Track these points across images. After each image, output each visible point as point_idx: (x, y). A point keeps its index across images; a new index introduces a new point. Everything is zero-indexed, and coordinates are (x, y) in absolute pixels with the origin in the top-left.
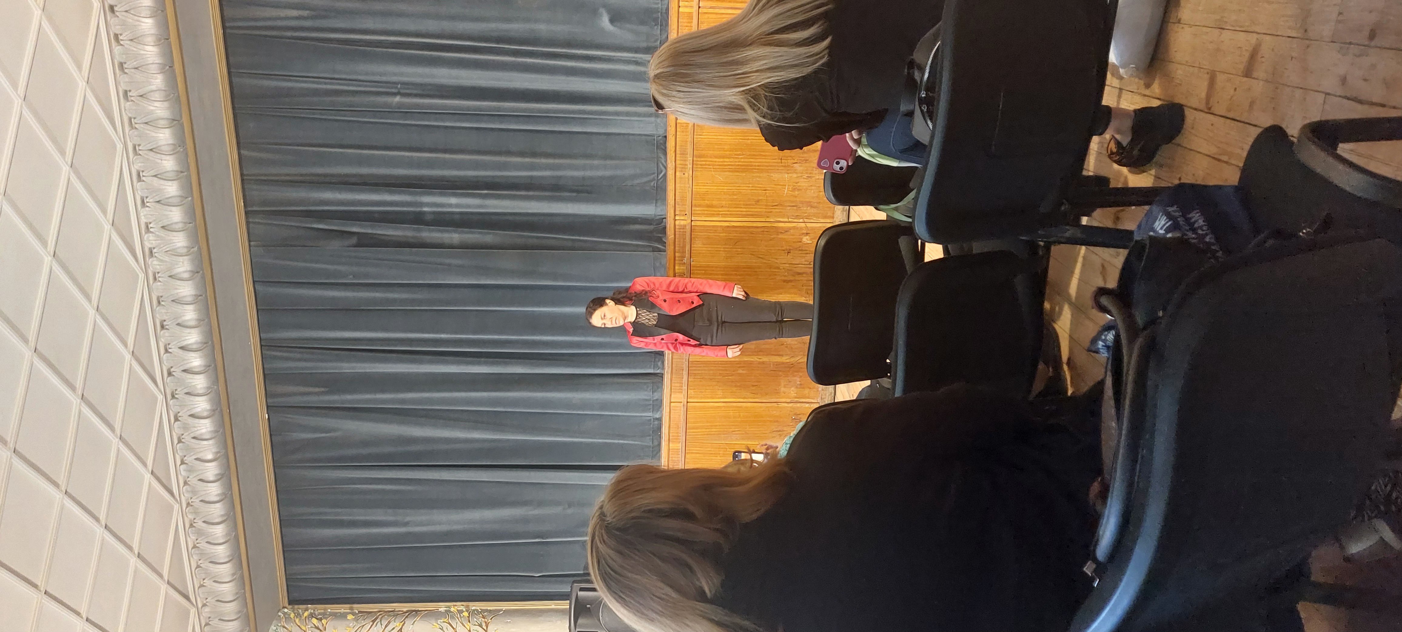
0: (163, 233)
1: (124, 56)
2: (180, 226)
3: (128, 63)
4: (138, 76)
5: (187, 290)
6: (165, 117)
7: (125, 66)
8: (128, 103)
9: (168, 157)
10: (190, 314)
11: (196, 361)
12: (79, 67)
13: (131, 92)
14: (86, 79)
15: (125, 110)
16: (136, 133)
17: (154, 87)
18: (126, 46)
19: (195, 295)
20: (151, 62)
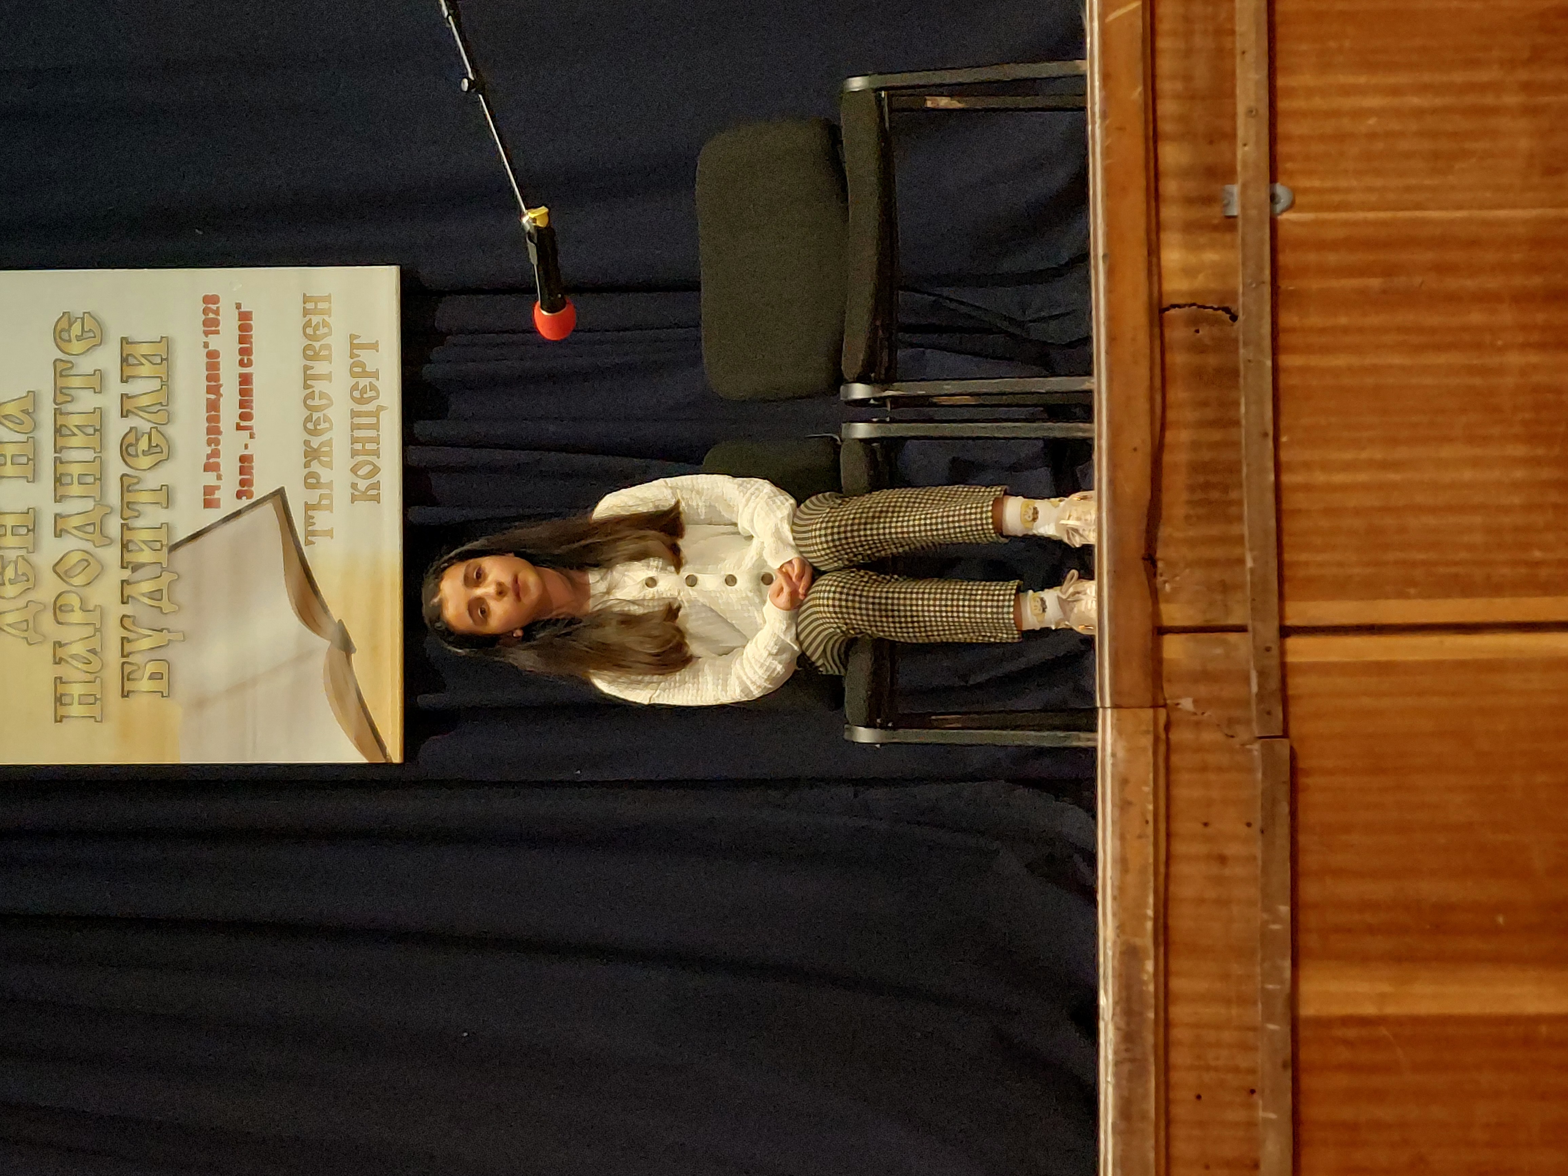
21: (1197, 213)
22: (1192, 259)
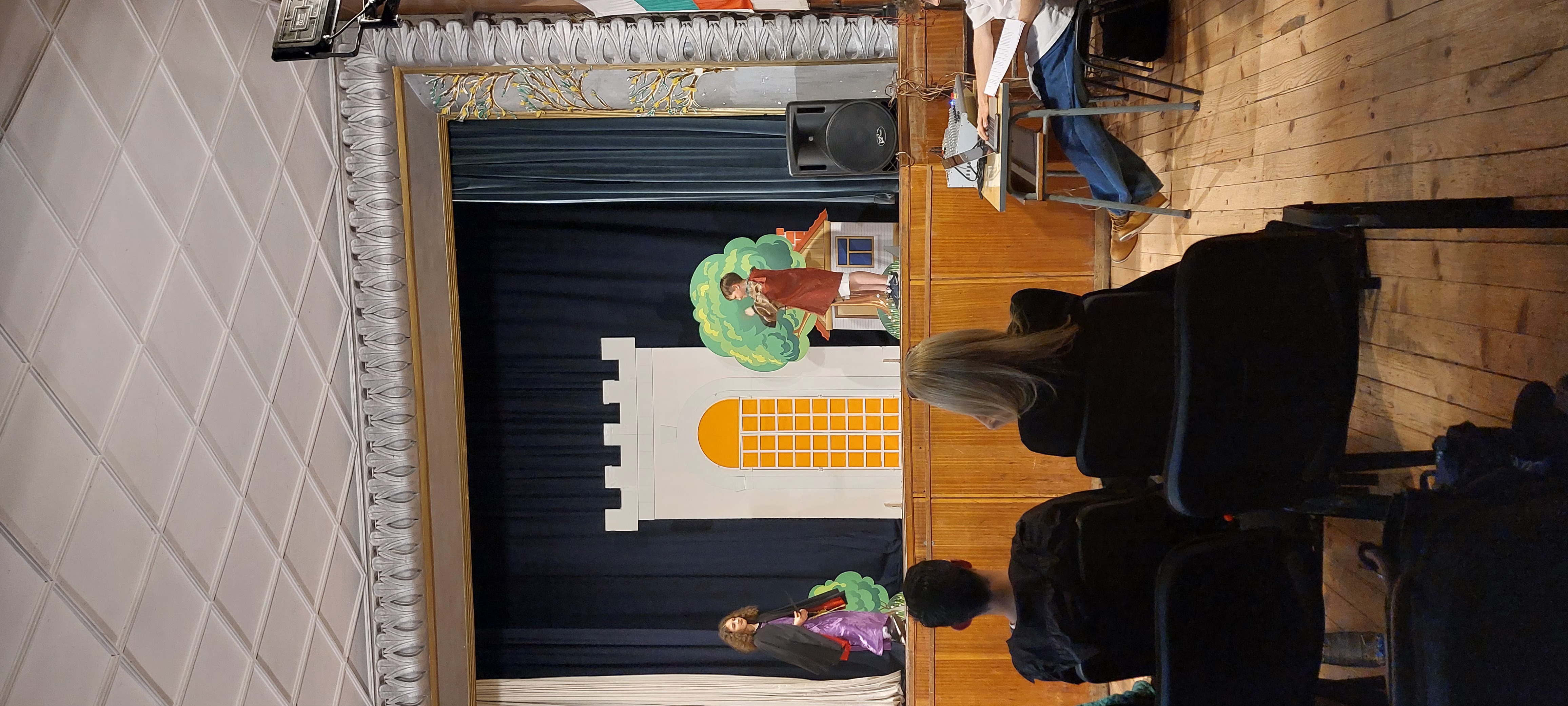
0: (389, 531)
1: (367, 356)
2: (406, 522)
3: (370, 363)
4: (379, 375)
5: (406, 590)
6: (400, 413)
7: (367, 365)
8: (367, 401)
9: (400, 453)
10: (407, 616)
11: (410, 667)
12: (325, 369)
13: (370, 391)
14: (330, 380)
15: (363, 408)
16: (371, 430)
17: (392, 385)
18: (369, 346)
19: (414, 595)
20: (392, 360)
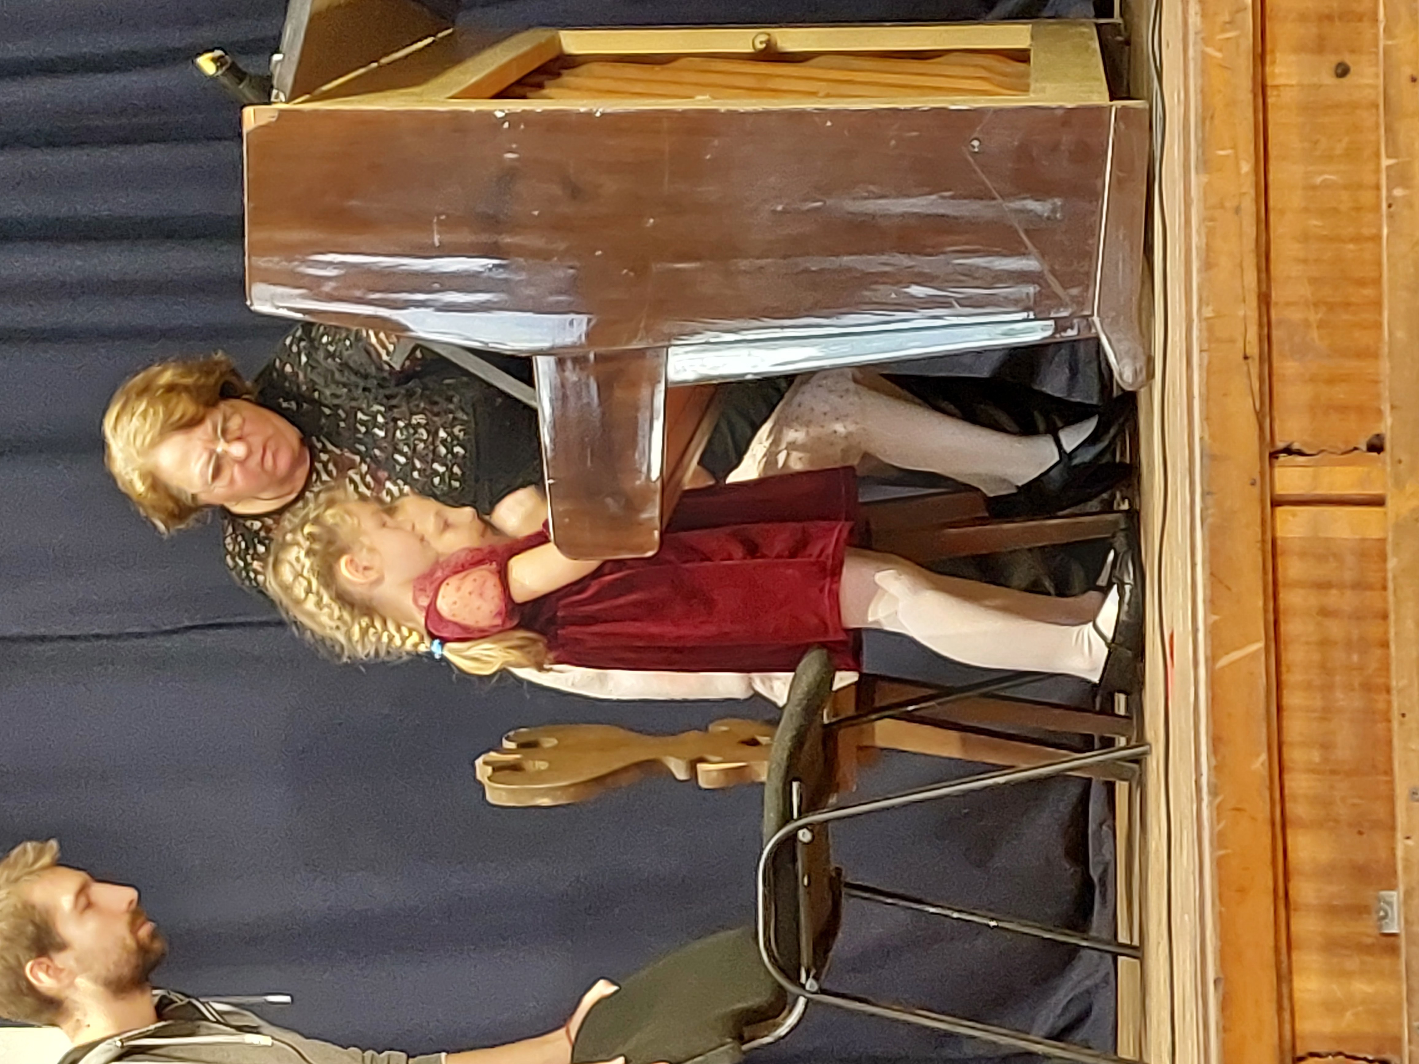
21: (1340, 929)
22: (1337, 989)
